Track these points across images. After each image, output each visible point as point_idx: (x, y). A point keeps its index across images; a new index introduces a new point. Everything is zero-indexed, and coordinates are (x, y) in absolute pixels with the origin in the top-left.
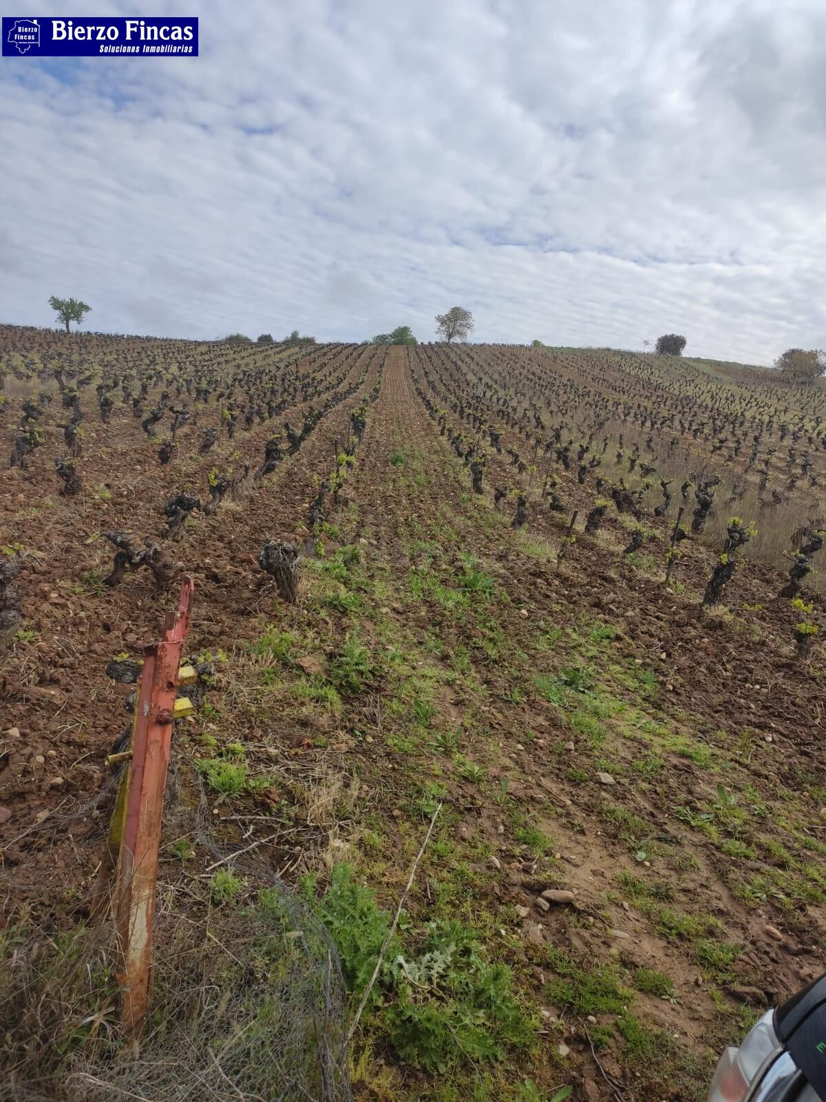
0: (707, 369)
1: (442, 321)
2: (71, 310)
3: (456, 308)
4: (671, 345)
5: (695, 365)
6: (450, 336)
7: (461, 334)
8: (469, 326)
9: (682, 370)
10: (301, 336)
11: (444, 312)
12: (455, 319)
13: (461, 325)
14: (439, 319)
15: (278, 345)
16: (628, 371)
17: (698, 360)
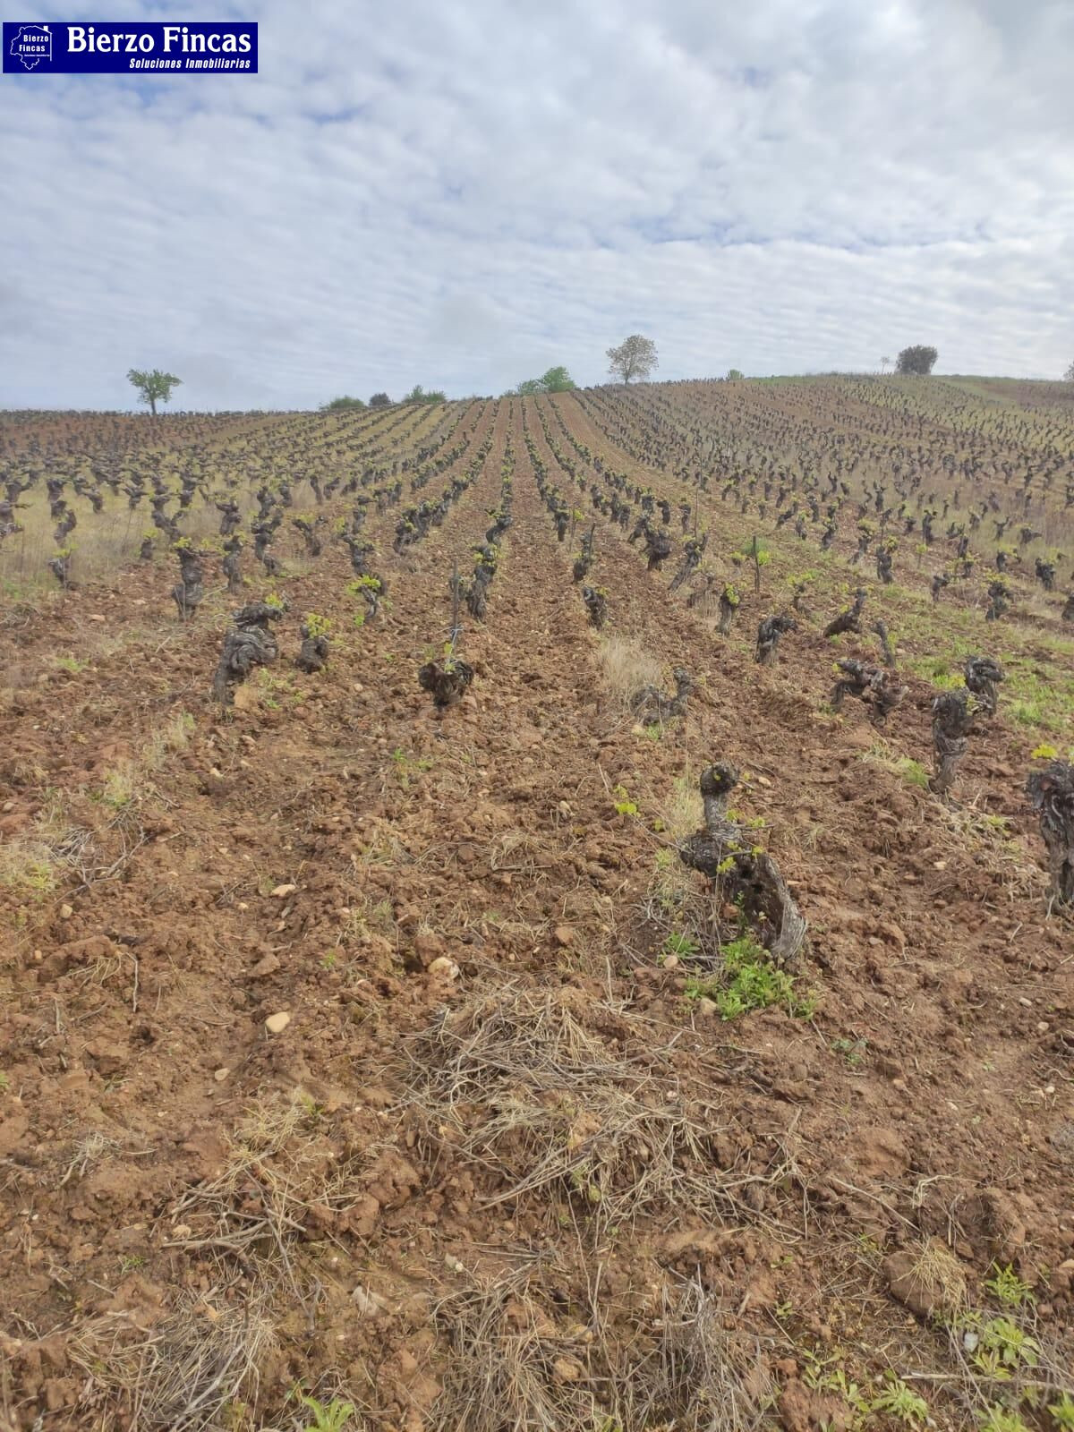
0: (976, 390)
1: (616, 356)
2: (155, 386)
3: (633, 337)
4: (917, 360)
5: (956, 385)
6: (627, 375)
7: (643, 372)
8: (653, 360)
9: (942, 394)
10: (425, 392)
11: (619, 343)
12: (634, 351)
13: (641, 359)
14: (612, 354)
15: (400, 407)
16: (872, 401)
17: (957, 378)
